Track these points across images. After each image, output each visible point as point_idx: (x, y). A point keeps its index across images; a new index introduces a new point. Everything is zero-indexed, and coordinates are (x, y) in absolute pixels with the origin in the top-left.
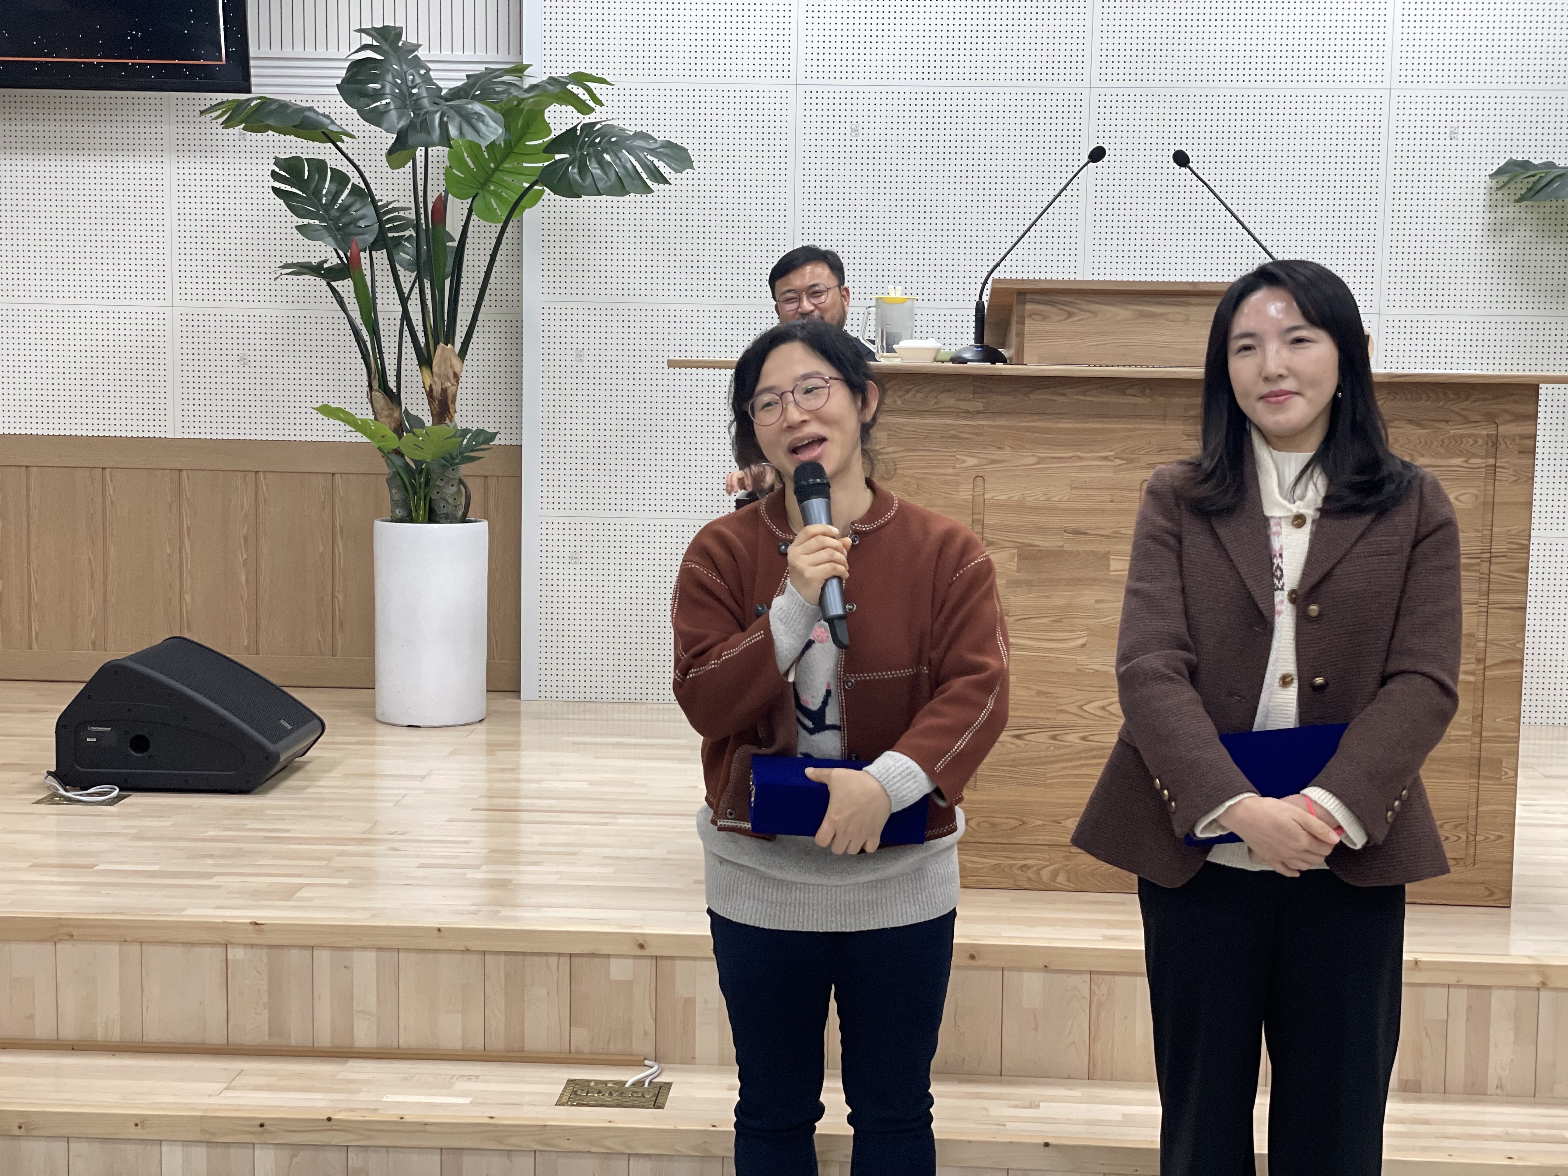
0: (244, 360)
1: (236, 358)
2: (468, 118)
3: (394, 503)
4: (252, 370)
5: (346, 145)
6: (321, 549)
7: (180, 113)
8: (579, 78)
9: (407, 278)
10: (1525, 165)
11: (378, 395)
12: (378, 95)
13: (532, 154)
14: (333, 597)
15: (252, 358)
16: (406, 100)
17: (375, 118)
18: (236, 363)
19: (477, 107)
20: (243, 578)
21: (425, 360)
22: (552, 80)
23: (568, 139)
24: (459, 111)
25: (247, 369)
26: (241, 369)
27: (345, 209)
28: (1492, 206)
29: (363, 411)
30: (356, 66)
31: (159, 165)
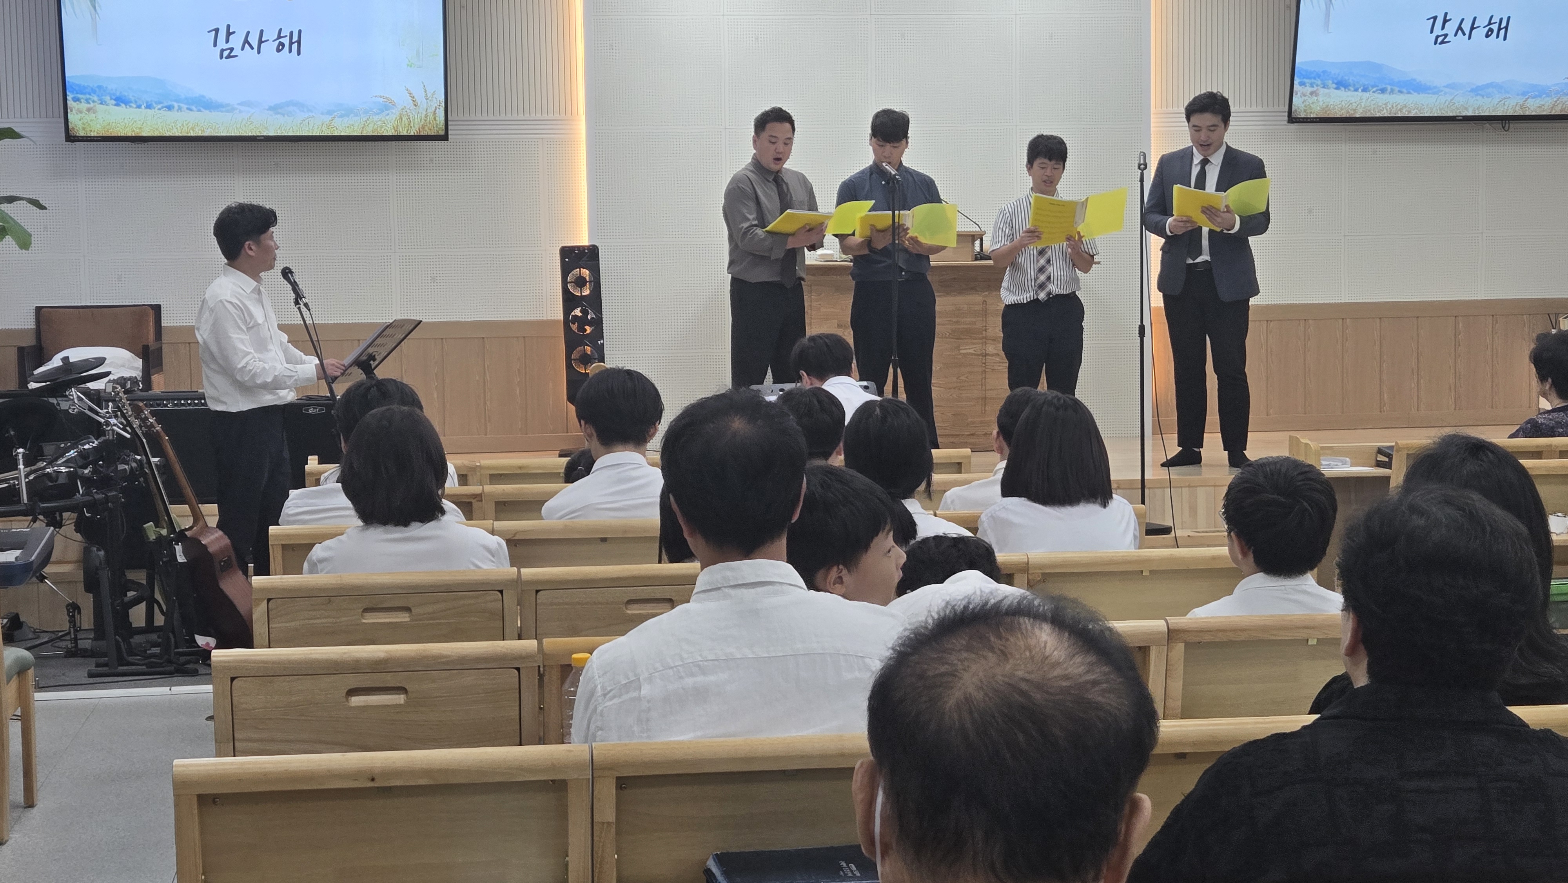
0: (433, 279)
1: (430, 278)
4: (439, 284)
6: (477, 378)
7: (397, 150)
14: (485, 403)
15: (438, 278)
18: (429, 281)
20: (435, 396)
25: (435, 284)
26: (432, 284)
31: (387, 178)
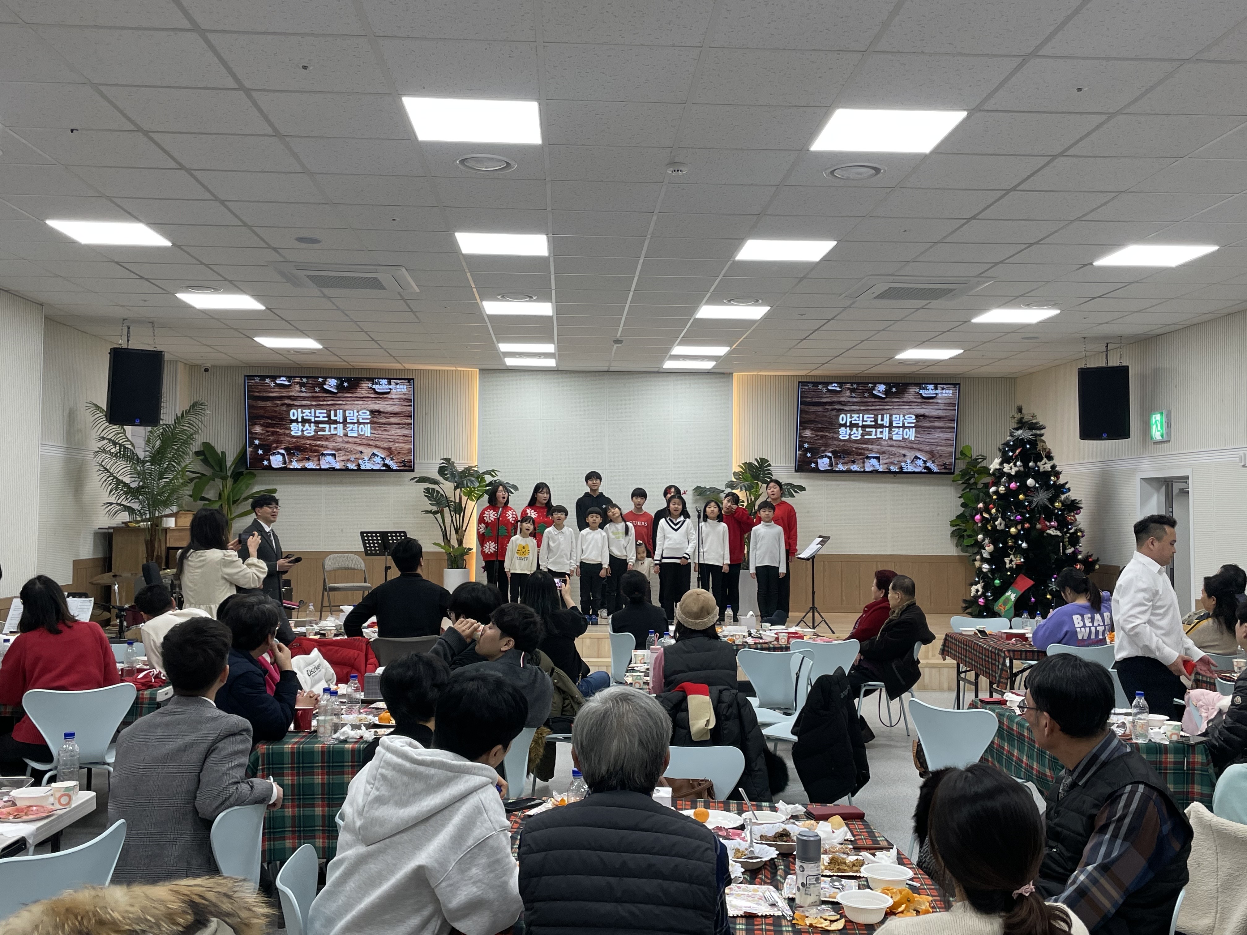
2: (472, 482)
3: (448, 565)
5: (441, 485)
7: (393, 476)
8: (493, 471)
9: (452, 513)
10: (700, 487)
11: (446, 540)
12: (447, 474)
13: (483, 486)
16: (453, 475)
17: (446, 479)
19: (473, 479)
21: (457, 532)
22: (487, 471)
23: (490, 484)
24: (470, 480)
27: (439, 499)
28: (694, 496)
29: (443, 544)
30: (440, 467)
31: (389, 488)
